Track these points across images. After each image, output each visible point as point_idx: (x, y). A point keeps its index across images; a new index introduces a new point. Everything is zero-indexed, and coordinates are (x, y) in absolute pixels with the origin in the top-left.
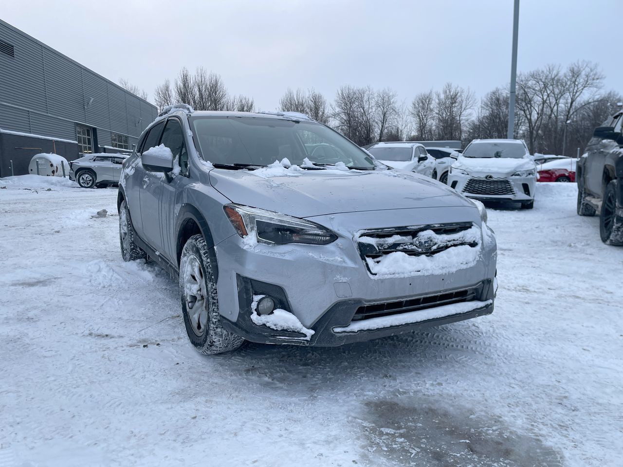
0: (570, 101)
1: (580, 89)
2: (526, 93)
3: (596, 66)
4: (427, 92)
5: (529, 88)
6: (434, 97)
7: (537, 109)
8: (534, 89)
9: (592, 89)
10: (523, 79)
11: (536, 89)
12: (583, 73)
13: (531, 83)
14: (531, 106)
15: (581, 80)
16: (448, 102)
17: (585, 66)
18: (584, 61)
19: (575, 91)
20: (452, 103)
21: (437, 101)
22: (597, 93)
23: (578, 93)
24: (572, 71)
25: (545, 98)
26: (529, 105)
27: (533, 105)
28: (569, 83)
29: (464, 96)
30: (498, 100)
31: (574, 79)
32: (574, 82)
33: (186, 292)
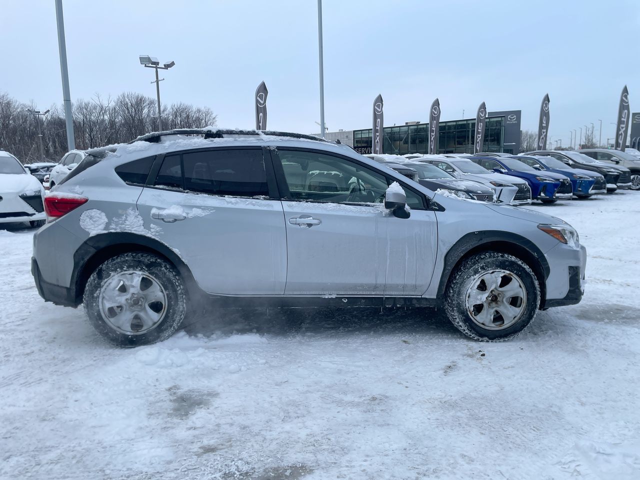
33: (467, 305)
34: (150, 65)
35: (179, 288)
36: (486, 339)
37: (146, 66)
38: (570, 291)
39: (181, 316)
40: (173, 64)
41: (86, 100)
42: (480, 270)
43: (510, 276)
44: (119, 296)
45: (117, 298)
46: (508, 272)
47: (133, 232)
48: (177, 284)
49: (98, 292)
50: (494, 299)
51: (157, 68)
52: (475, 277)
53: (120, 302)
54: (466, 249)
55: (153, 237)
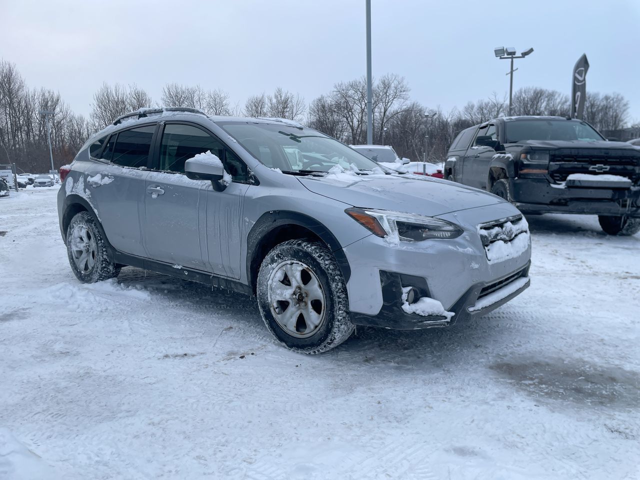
0: (383, 110)
1: (391, 100)
2: (347, 102)
3: (403, 79)
4: (260, 96)
5: (350, 97)
6: (267, 101)
7: (357, 116)
8: (353, 98)
9: (400, 99)
10: (344, 88)
11: (355, 98)
12: (393, 85)
13: (351, 92)
14: (352, 113)
15: (391, 92)
16: (280, 107)
17: (393, 79)
18: (392, 74)
19: (387, 101)
20: (284, 108)
21: (269, 105)
22: (404, 104)
23: (390, 103)
24: (384, 83)
25: (363, 106)
26: (350, 113)
27: (354, 113)
28: (381, 94)
29: (295, 101)
30: (323, 107)
31: (385, 91)
32: (386, 93)
33: (269, 299)
34: (506, 56)
35: (100, 241)
36: (284, 344)
37: (501, 58)
38: (384, 307)
39: (102, 265)
40: (531, 50)
41: (486, 100)
42: (276, 258)
43: (308, 271)
44: (79, 243)
45: (78, 244)
46: (307, 267)
47: (79, 194)
48: (99, 238)
49: (70, 238)
50: (300, 299)
51: (512, 58)
52: (273, 266)
53: (80, 248)
54: (263, 230)
55: (86, 199)
